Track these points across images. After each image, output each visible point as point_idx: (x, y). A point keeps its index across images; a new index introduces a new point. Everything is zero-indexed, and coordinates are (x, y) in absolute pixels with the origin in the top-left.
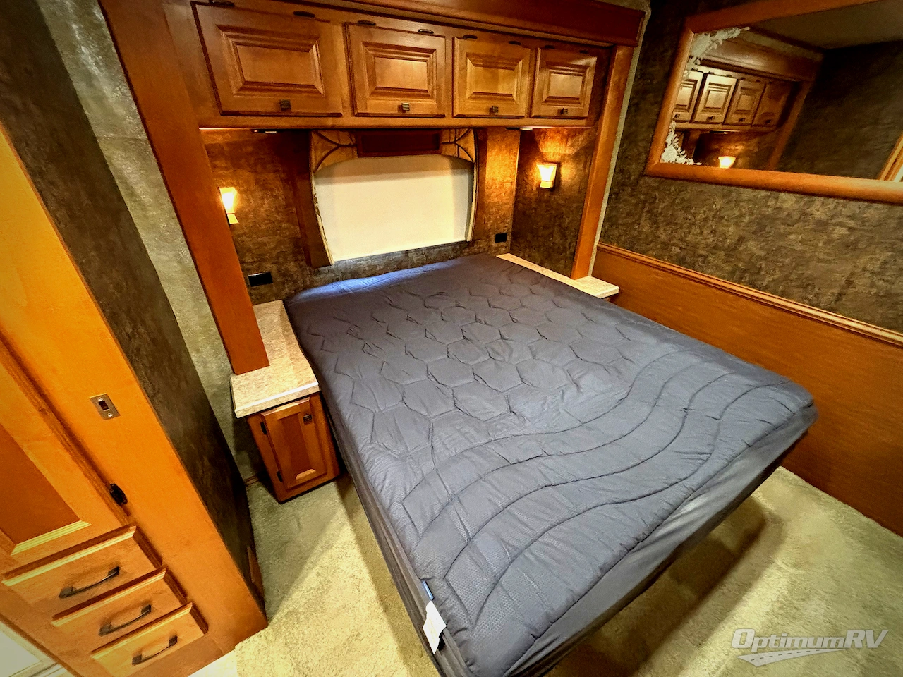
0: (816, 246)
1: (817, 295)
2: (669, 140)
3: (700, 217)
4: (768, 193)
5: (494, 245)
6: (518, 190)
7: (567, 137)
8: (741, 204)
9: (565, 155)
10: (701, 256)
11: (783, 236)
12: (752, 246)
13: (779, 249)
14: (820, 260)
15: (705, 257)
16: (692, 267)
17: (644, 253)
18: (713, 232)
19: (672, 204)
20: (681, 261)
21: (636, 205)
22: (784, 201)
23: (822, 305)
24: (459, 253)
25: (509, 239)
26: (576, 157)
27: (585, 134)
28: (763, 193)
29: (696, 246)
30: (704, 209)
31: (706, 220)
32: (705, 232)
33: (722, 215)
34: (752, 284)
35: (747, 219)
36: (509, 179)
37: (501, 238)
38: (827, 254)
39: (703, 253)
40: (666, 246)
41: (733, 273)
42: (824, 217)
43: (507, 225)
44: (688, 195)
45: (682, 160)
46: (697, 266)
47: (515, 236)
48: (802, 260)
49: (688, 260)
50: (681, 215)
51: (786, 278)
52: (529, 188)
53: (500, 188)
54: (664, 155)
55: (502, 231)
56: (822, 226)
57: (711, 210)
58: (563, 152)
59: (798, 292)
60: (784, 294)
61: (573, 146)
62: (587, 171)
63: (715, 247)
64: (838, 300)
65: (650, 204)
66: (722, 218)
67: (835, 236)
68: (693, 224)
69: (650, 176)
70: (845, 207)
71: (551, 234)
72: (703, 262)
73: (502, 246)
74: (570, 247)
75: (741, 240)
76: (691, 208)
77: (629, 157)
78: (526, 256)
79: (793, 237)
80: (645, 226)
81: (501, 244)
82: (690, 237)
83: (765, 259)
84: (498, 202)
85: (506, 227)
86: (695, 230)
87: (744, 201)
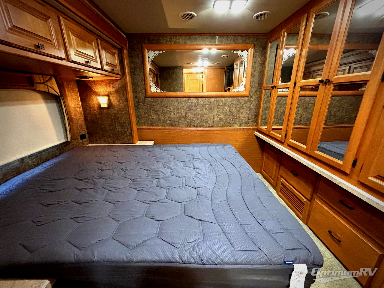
0: (204, 111)
1: (209, 123)
2: (151, 85)
3: (172, 109)
4: (188, 99)
5: (81, 141)
6: (84, 111)
7: (109, 83)
8: (182, 103)
9: (110, 91)
10: (177, 121)
11: (196, 110)
12: (190, 115)
13: (196, 113)
14: (206, 114)
15: (178, 121)
16: (175, 125)
17: (157, 126)
18: (178, 113)
19: (161, 106)
20: (171, 125)
21: (147, 109)
22: (192, 100)
23: (211, 126)
24: (62, 150)
25: (87, 137)
26: (117, 92)
27: (119, 82)
28: (186, 99)
29: (174, 119)
30: (172, 106)
31: (174, 110)
32: (175, 113)
33: (178, 107)
34: (194, 126)
35: (185, 107)
36: (77, 106)
37: (83, 137)
38: (207, 112)
39: (177, 120)
40: (164, 121)
41: (188, 123)
42: (203, 103)
43: (84, 130)
44: (165, 103)
45: (159, 91)
46: (177, 125)
47: (91, 134)
48: (202, 116)
49: (173, 124)
50: (165, 109)
51: (201, 121)
52: (92, 109)
53: (74, 111)
54: (151, 90)
55: (82, 133)
56: (203, 105)
57: (175, 106)
58: (109, 90)
59: (205, 124)
60: (202, 126)
61: (113, 87)
62: (125, 97)
63: (180, 117)
64: (213, 123)
65: (153, 108)
66: (179, 108)
67: (206, 107)
68: (171, 112)
69: (149, 98)
70: (206, 100)
71: (115, 127)
72: (178, 123)
73: (85, 141)
74: (128, 131)
75: (186, 113)
76: (168, 106)
77: (137, 92)
78: (102, 142)
79: (198, 109)
80: (154, 116)
81: (85, 140)
82: (171, 116)
83: (194, 117)
84: (76, 118)
85: (84, 131)
86: (172, 113)
87: (183, 102)
